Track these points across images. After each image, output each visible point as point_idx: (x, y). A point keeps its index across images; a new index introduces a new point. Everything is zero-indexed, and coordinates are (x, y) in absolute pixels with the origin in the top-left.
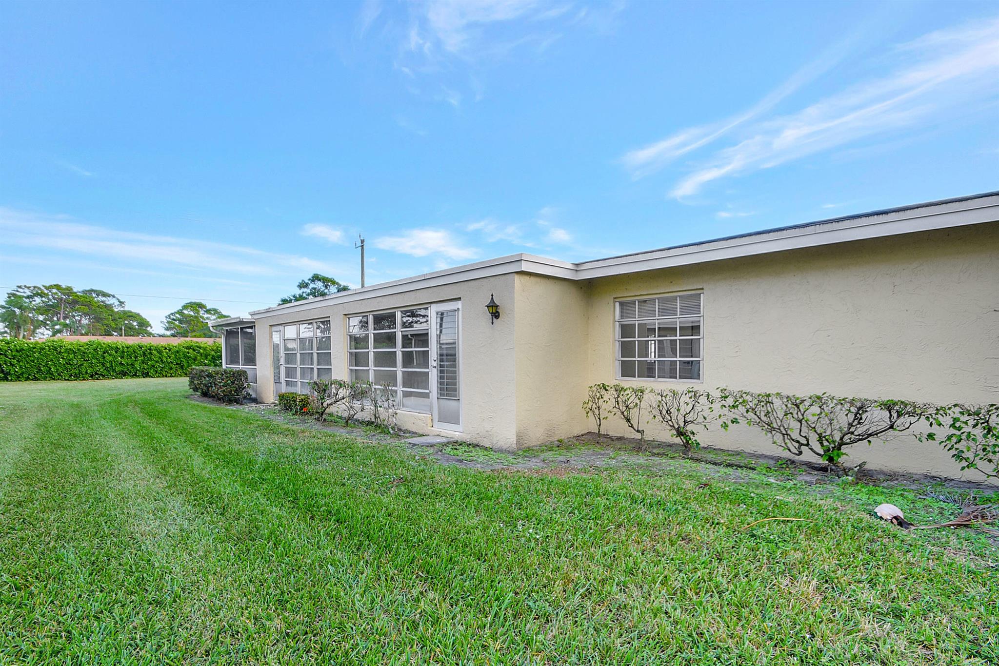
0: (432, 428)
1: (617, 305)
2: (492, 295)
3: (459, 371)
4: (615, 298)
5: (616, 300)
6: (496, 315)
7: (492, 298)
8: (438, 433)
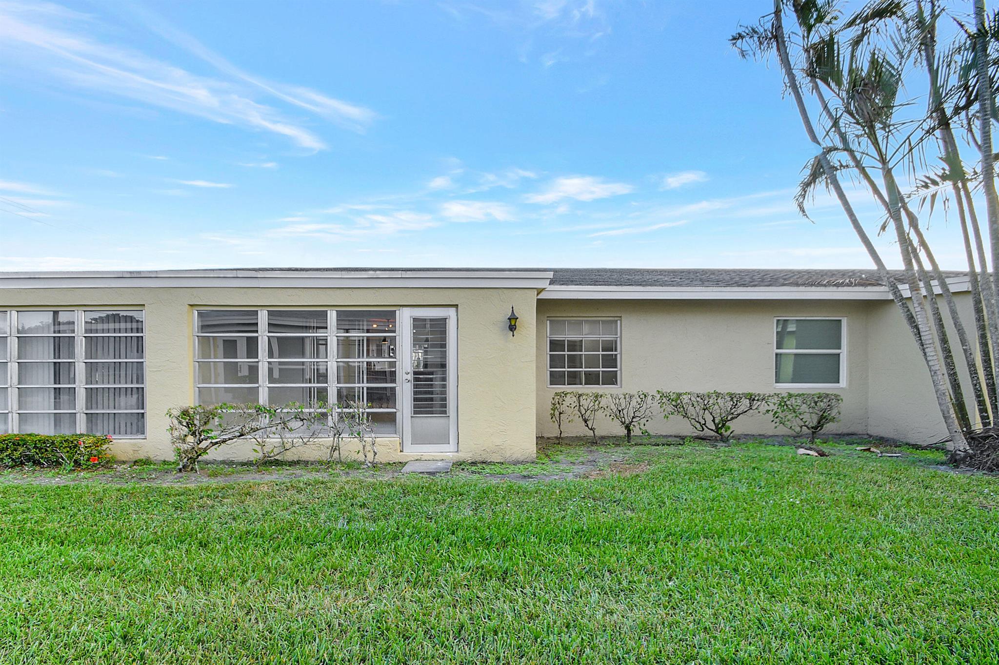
0: (402, 453)
1: (548, 321)
2: (513, 308)
3: (449, 385)
4: (548, 317)
5: (548, 319)
6: (512, 328)
7: (513, 310)
8: (419, 458)
